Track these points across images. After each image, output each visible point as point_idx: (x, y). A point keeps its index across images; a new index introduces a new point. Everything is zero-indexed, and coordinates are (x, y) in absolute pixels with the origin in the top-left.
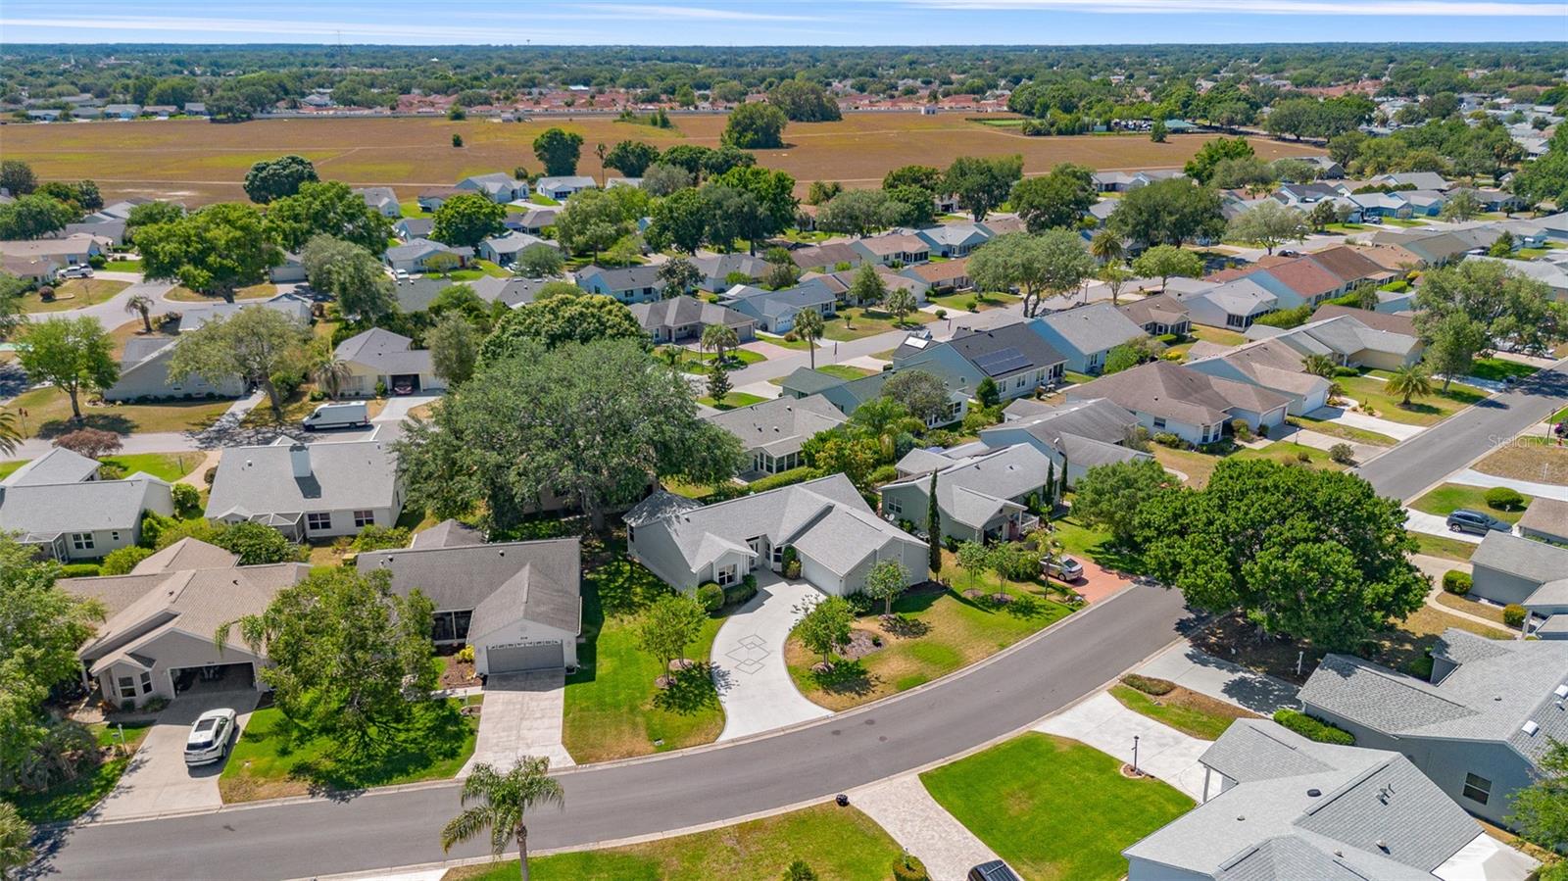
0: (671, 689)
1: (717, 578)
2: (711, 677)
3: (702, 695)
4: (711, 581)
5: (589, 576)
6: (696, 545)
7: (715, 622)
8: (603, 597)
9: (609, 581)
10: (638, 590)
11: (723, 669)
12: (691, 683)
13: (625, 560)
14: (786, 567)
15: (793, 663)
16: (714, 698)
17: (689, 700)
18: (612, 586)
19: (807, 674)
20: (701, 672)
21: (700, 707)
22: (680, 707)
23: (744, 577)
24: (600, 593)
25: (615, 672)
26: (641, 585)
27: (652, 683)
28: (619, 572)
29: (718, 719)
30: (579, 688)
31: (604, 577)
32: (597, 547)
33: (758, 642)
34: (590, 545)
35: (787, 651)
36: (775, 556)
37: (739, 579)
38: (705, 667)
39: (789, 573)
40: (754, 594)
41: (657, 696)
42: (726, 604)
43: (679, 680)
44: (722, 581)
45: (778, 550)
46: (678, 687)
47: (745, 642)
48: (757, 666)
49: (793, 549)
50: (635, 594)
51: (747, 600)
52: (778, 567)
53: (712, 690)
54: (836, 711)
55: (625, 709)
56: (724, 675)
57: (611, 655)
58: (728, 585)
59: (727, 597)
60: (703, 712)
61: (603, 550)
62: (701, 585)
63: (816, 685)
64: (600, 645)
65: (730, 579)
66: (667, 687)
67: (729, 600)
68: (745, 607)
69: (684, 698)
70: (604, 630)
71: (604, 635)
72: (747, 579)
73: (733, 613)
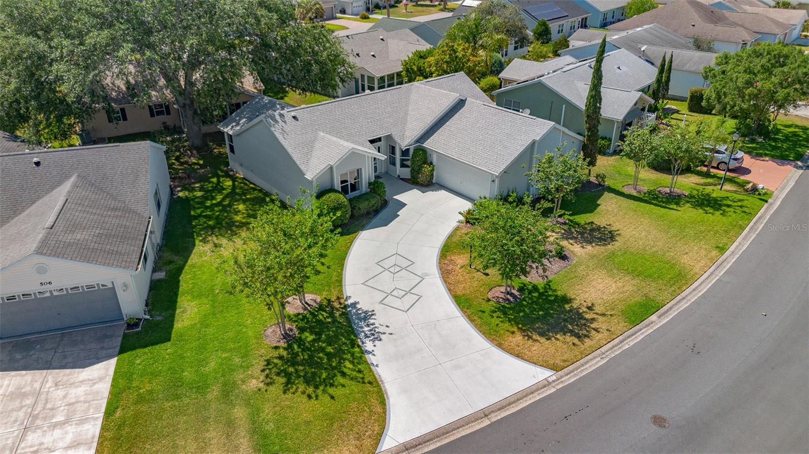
0: (289, 347)
1: (338, 186)
2: (349, 321)
3: (339, 353)
4: (332, 190)
5: (181, 194)
6: (309, 146)
7: (343, 240)
8: (196, 218)
9: (205, 198)
10: (241, 207)
11: (364, 305)
12: (319, 334)
13: (227, 175)
14: (416, 172)
15: (459, 291)
16: (360, 359)
17: (319, 365)
18: (208, 203)
19: (487, 307)
20: (331, 315)
21: (340, 379)
22: (307, 382)
23: (370, 184)
24: (192, 213)
25: (204, 323)
26: (244, 201)
27: (260, 337)
28: (218, 188)
29: (374, 401)
30: (141, 357)
31: (199, 194)
32: (195, 164)
33: (405, 263)
34: (186, 163)
35: (445, 274)
36: (402, 160)
37: (364, 188)
38: (336, 305)
39: (421, 178)
40: (385, 203)
41: (268, 362)
42: (352, 216)
43: (302, 330)
44: (344, 191)
45: (405, 153)
46: (300, 342)
47: (386, 264)
48: (410, 299)
49: (424, 151)
50: (237, 212)
51: (377, 212)
52: (406, 173)
53: (353, 344)
54: (555, 368)
55: (214, 392)
56: (367, 316)
57: (200, 296)
58: (352, 195)
59: (353, 208)
60: (346, 389)
61: (202, 167)
62: (319, 196)
63: (507, 325)
64: (186, 280)
65: (354, 187)
66: (283, 344)
67: (356, 213)
68: (375, 220)
69: (310, 362)
70: (194, 259)
71: (193, 266)
72: (375, 186)
73: (363, 228)
